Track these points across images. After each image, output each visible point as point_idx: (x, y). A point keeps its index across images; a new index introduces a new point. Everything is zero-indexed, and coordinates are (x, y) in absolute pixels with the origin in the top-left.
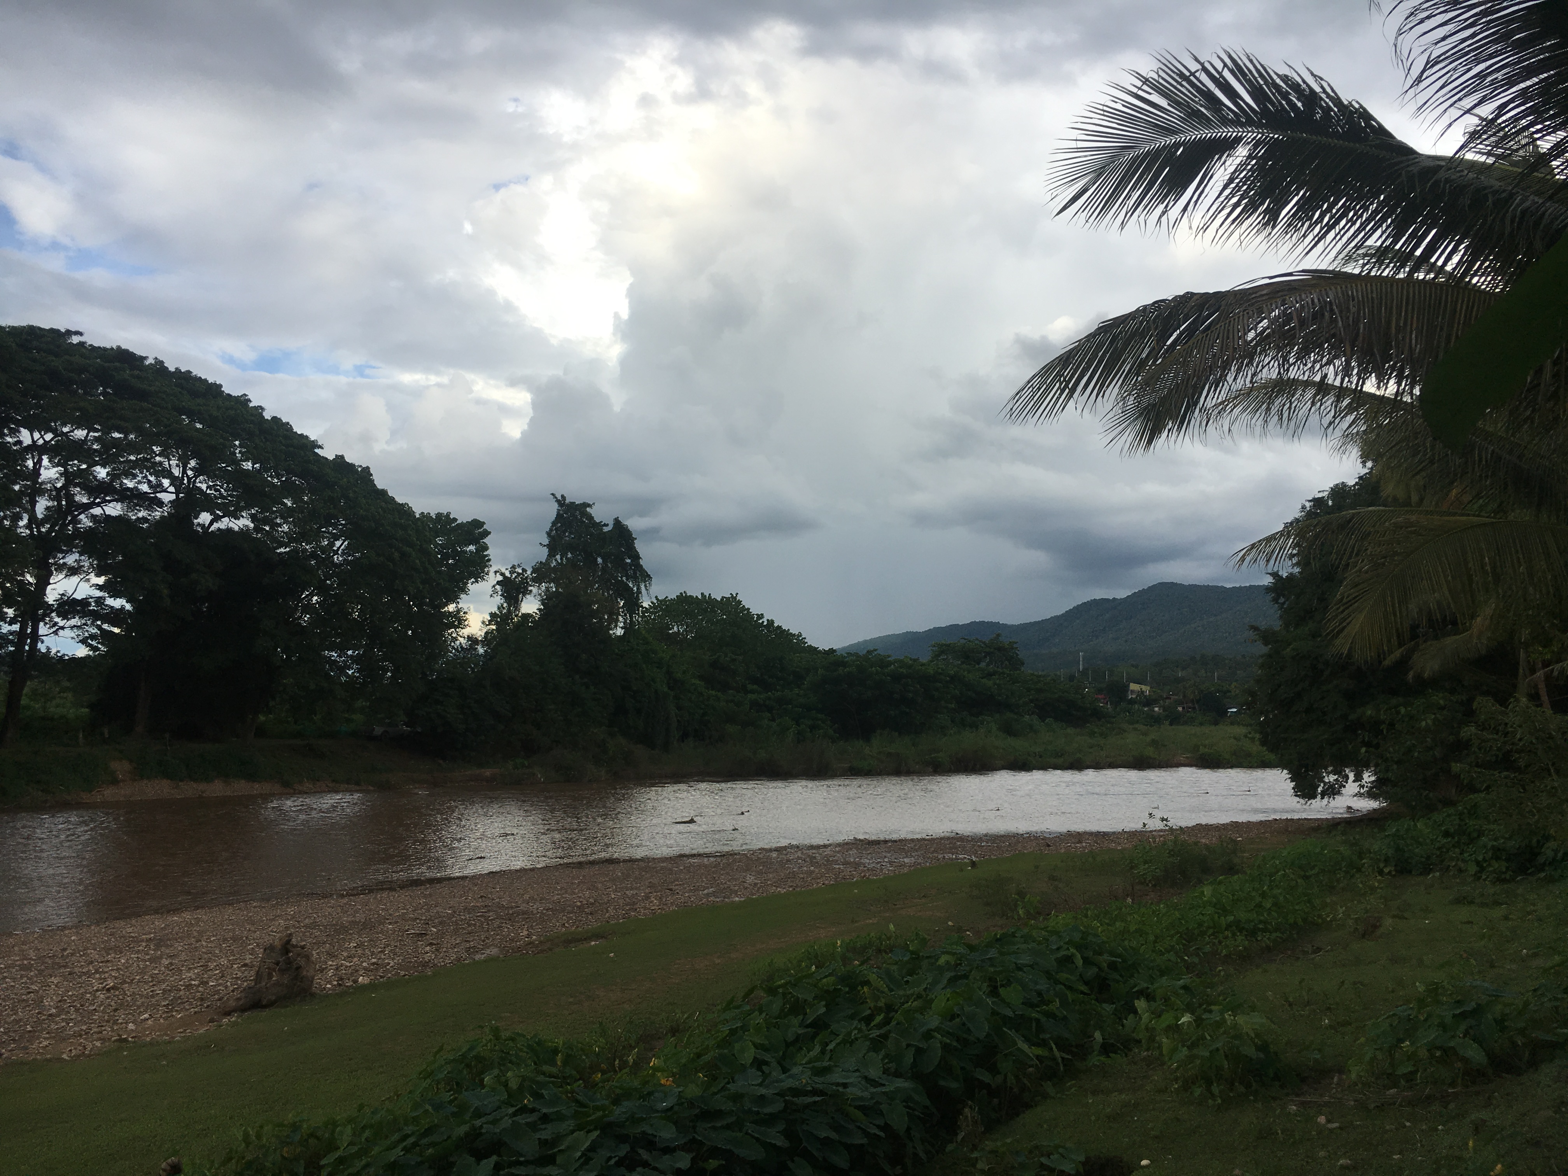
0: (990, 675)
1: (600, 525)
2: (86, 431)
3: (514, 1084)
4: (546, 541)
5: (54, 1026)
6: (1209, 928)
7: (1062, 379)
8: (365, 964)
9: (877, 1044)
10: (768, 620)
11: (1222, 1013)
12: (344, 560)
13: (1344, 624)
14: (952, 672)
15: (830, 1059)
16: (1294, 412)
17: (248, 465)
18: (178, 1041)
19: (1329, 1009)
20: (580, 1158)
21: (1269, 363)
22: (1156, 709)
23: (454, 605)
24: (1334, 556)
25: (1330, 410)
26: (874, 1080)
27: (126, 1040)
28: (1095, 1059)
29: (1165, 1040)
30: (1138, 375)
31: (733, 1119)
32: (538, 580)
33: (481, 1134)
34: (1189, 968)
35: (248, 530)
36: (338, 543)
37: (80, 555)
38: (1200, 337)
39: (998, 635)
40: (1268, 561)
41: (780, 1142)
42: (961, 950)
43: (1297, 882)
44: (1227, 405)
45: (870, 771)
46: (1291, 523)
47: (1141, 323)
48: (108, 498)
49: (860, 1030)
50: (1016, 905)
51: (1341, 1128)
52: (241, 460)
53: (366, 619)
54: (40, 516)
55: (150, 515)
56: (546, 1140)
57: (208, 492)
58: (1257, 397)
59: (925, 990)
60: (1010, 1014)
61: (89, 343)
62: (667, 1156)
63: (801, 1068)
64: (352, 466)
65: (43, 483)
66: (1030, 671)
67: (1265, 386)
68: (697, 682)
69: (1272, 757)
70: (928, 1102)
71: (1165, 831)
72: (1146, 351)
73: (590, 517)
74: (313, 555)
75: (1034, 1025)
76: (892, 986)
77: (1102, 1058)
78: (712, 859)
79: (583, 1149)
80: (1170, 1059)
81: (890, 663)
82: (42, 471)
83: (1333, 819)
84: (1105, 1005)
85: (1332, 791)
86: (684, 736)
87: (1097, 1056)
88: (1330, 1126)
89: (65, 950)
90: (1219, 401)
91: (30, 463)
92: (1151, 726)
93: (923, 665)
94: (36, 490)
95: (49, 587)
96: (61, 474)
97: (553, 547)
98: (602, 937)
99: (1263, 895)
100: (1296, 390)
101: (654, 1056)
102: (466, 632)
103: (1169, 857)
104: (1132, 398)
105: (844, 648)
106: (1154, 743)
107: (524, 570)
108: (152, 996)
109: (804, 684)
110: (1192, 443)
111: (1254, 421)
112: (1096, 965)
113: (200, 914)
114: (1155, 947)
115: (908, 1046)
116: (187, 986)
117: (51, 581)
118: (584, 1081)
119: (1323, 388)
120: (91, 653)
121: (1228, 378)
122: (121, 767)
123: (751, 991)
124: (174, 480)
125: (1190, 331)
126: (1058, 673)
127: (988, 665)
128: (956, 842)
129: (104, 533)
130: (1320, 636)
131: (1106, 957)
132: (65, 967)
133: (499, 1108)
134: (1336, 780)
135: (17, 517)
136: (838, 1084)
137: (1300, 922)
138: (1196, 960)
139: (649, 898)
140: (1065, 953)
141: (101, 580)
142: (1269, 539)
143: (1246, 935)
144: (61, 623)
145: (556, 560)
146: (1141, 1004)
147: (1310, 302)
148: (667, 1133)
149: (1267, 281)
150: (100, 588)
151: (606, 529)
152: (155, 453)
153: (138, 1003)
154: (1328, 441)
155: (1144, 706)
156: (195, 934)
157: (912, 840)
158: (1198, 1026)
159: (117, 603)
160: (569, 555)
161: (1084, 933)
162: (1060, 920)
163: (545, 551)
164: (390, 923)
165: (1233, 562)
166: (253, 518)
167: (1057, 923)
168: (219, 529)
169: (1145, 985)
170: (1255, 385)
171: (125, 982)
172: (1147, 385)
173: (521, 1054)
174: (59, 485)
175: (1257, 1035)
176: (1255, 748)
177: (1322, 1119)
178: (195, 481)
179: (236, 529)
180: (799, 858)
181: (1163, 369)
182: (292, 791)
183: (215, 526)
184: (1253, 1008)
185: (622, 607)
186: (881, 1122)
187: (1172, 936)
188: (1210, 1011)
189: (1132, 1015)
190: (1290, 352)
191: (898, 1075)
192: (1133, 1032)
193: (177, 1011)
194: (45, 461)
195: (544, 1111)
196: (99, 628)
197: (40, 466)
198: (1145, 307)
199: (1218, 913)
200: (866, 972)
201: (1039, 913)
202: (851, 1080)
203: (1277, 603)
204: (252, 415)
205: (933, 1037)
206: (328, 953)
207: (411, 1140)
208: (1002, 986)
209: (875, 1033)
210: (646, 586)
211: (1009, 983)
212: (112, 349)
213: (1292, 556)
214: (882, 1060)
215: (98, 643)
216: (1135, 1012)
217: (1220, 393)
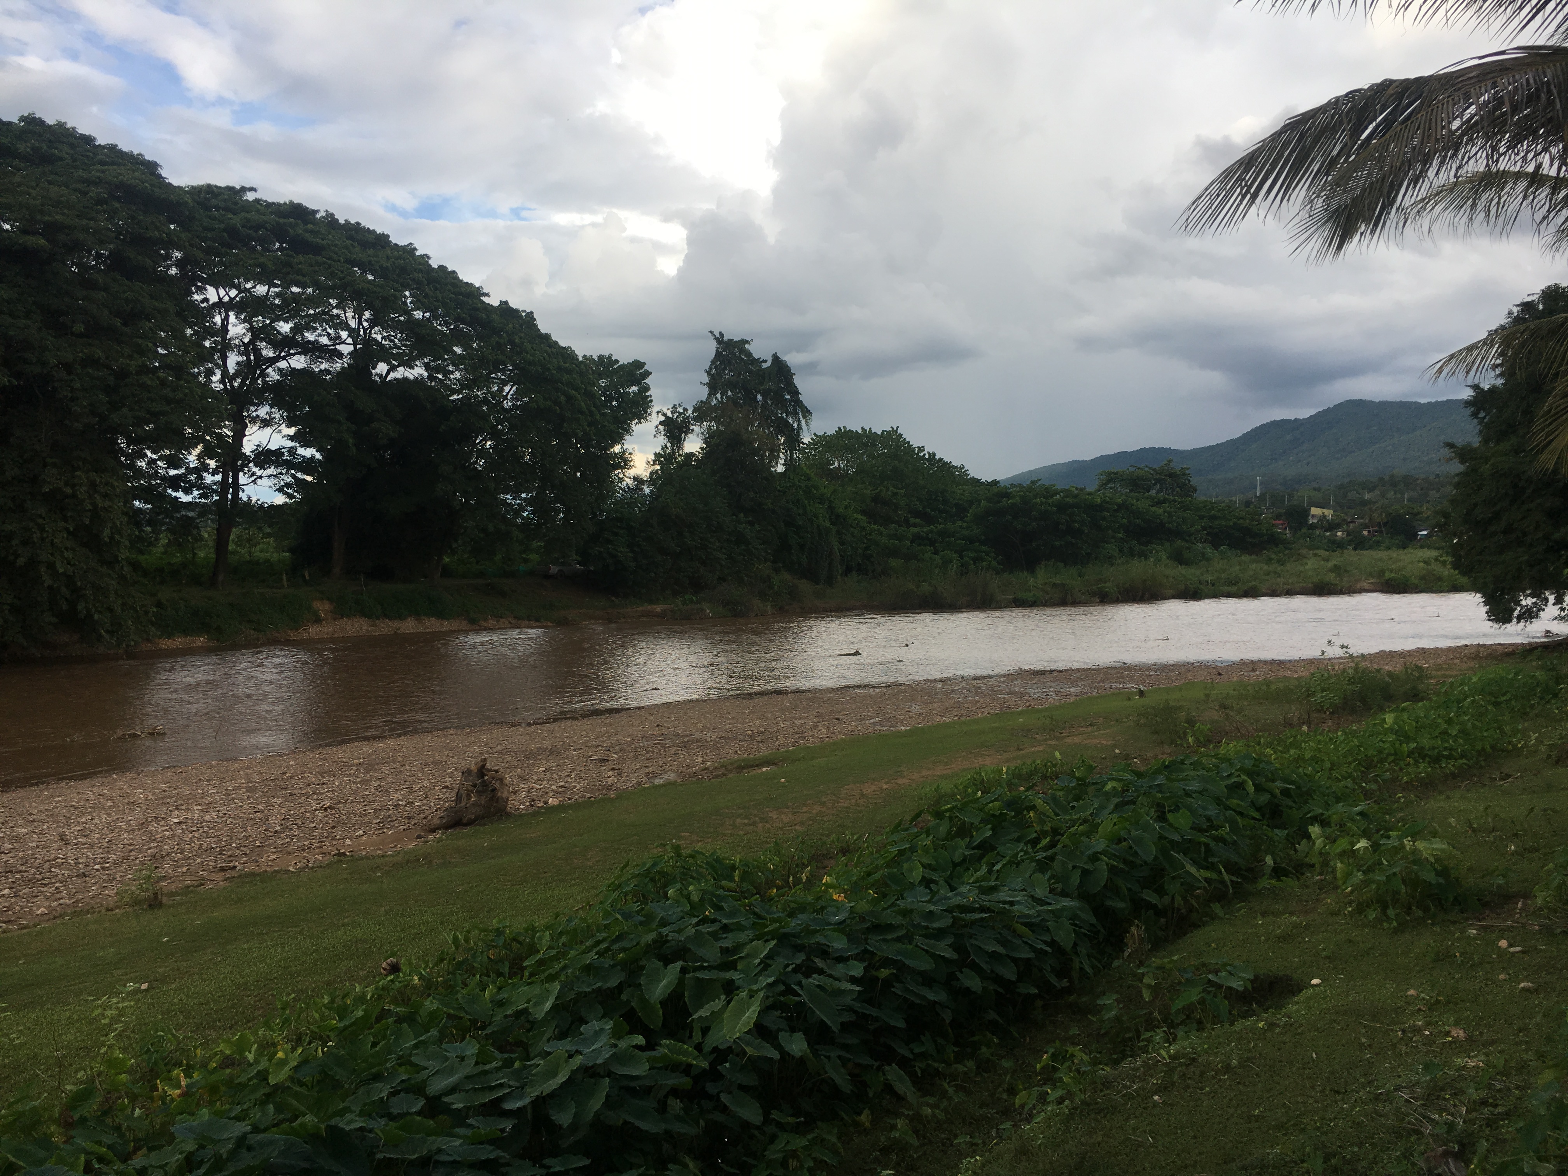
0: (1159, 503)
1: (758, 362)
2: (267, 287)
3: (695, 897)
4: (706, 379)
5: (280, 842)
6: (1389, 754)
7: (1243, 184)
8: (554, 787)
9: (1043, 866)
10: (929, 453)
11: (1400, 838)
12: (513, 405)
13: (1551, 438)
14: (1120, 501)
15: (997, 879)
16: (1503, 207)
17: (418, 315)
18: (391, 855)
19: (1516, 835)
20: (759, 964)
21: (1476, 154)
22: (1339, 534)
23: (620, 446)
24: (1542, 365)
25: (1545, 204)
26: (1040, 899)
27: (344, 854)
28: (1265, 883)
29: (1339, 865)
30: (1327, 174)
31: (904, 932)
32: (699, 419)
33: (667, 941)
34: (1367, 794)
35: (423, 378)
36: (507, 389)
37: (271, 408)
38: (1399, 129)
39: (1170, 461)
40: (1468, 372)
41: (949, 954)
42: (1128, 776)
43: (1487, 709)
44: (1427, 203)
45: (1035, 602)
46: (1496, 331)
47: (1333, 117)
48: (291, 352)
49: (1026, 853)
50: (1185, 733)
51: (1523, 952)
52: (412, 310)
53: (537, 463)
54: (232, 371)
55: (331, 367)
56: (727, 948)
57: (383, 342)
58: (1462, 192)
59: (1091, 815)
60: (1177, 838)
61: (264, 199)
62: (841, 965)
63: (968, 887)
64: (517, 311)
65: (230, 339)
66: (1203, 498)
67: (1470, 180)
68: (860, 516)
69: (1464, 580)
70: (1094, 921)
71: (1345, 658)
72: (1338, 148)
73: (749, 354)
74: (485, 401)
75: (1203, 849)
76: (1057, 811)
77: (1273, 881)
78: (877, 690)
79: (762, 956)
80: (1344, 883)
81: (1057, 492)
82: (230, 327)
83: (1530, 644)
84: (1276, 831)
85: (1529, 615)
86: (848, 571)
87: (1268, 879)
88: (1512, 950)
89: (285, 773)
90: (1419, 198)
91: (218, 319)
92: (1333, 551)
93: (1089, 494)
94: (225, 347)
95: (245, 439)
96: (248, 330)
97: (713, 387)
98: (775, 764)
99: (1449, 722)
100: (1506, 183)
101: (826, 873)
102: (631, 472)
103: (1348, 685)
104: (1321, 200)
105: (1007, 479)
106: (1336, 569)
107: (685, 410)
108: (365, 815)
109: (967, 516)
110: (1387, 247)
111: (1457, 219)
112: (1268, 791)
113: (403, 740)
114: (1331, 774)
115: (1074, 867)
116: (395, 806)
117: (247, 433)
118: (761, 896)
119: (1536, 179)
120: (288, 500)
121: (1429, 174)
122: (323, 607)
123: (918, 815)
124: (353, 333)
125: (1388, 123)
126: (1234, 499)
127: (1158, 492)
128: (1123, 671)
129: (290, 386)
130: (1524, 451)
131: (1279, 784)
132: (286, 789)
133: (683, 918)
134: (1535, 603)
135: (210, 373)
136: (1005, 902)
137: (1488, 749)
138: (1374, 787)
139: (817, 726)
140: (1236, 779)
141: (292, 431)
142: (1470, 349)
143: (1429, 763)
144: (259, 472)
145: (716, 398)
146: (1315, 830)
147: (1525, 83)
148: (839, 944)
149: (1477, 62)
150: (292, 438)
151: (764, 366)
152: (332, 305)
153: (353, 821)
154: (1541, 237)
155: (1326, 531)
156: (400, 759)
157: (1078, 670)
158: (1375, 851)
159: (308, 452)
160: (729, 393)
161: (1256, 760)
162: (1230, 748)
163: (706, 391)
164: (575, 750)
165: (1429, 374)
166: (427, 366)
167: (1228, 751)
168: (396, 379)
169: (1321, 811)
170: (1460, 179)
171: (340, 802)
172: (1338, 185)
173: (701, 870)
174: (246, 340)
175: (1437, 860)
176: (1447, 572)
177: (1503, 943)
178: (370, 332)
179: (412, 378)
180: (963, 688)
181: (1356, 166)
182: (478, 628)
183: (392, 376)
184: (1434, 834)
185: (783, 444)
186: (1047, 938)
187: (1350, 763)
188: (1389, 837)
189: (1305, 840)
190: (1500, 141)
191: (1064, 894)
192: (1306, 857)
193: (388, 828)
194: (232, 318)
195: (725, 921)
196: (293, 476)
197: (228, 323)
198: (1337, 99)
199: (1400, 740)
200: (1031, 797)
201: (1210, 741)
202: (1017, 899)
203: (1476, 417)
204: (420, 264)
205: (1098, 859)
206: (520, 777)
207: (604, 946)
208: (1169, 811)
209: (1040, 855)
210: (806, 422)
211: (1177, 809)
212: (285, 204)
213: (1495, 366)
214: (1049, 880)
215: (295, 491)
216: (1308, 837)
217: (1419, 190)
